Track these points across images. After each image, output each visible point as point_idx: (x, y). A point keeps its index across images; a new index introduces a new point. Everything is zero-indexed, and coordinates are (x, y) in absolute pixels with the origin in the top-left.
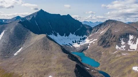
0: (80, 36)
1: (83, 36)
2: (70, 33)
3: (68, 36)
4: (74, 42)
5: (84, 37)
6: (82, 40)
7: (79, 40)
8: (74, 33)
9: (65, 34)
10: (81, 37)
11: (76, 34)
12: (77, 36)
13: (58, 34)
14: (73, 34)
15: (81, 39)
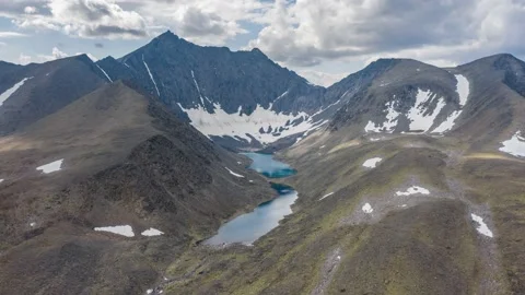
0: (288, 114)
1: (295, 115)
2: (258, 106)
3: (249, 113)
4: (266, 130)
5: (298, 117)
6: (291, 126)
7: (283, 125)
8: (271, 105)
9: (240, 109)
10: (291, 118)
11: (277, 109)
12: (277, 113)
13: (218, 106)
14: (266, 108)
15: (288, 124)
